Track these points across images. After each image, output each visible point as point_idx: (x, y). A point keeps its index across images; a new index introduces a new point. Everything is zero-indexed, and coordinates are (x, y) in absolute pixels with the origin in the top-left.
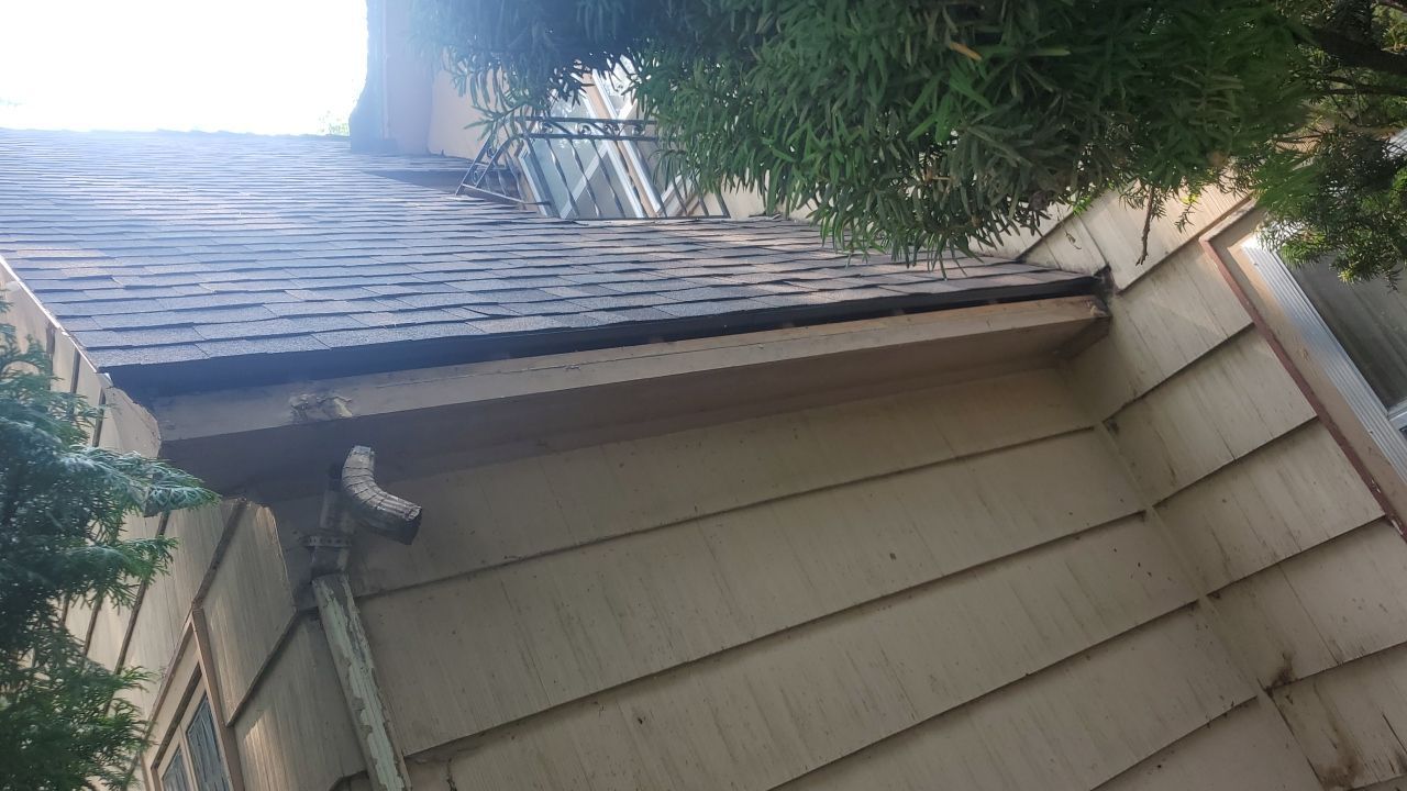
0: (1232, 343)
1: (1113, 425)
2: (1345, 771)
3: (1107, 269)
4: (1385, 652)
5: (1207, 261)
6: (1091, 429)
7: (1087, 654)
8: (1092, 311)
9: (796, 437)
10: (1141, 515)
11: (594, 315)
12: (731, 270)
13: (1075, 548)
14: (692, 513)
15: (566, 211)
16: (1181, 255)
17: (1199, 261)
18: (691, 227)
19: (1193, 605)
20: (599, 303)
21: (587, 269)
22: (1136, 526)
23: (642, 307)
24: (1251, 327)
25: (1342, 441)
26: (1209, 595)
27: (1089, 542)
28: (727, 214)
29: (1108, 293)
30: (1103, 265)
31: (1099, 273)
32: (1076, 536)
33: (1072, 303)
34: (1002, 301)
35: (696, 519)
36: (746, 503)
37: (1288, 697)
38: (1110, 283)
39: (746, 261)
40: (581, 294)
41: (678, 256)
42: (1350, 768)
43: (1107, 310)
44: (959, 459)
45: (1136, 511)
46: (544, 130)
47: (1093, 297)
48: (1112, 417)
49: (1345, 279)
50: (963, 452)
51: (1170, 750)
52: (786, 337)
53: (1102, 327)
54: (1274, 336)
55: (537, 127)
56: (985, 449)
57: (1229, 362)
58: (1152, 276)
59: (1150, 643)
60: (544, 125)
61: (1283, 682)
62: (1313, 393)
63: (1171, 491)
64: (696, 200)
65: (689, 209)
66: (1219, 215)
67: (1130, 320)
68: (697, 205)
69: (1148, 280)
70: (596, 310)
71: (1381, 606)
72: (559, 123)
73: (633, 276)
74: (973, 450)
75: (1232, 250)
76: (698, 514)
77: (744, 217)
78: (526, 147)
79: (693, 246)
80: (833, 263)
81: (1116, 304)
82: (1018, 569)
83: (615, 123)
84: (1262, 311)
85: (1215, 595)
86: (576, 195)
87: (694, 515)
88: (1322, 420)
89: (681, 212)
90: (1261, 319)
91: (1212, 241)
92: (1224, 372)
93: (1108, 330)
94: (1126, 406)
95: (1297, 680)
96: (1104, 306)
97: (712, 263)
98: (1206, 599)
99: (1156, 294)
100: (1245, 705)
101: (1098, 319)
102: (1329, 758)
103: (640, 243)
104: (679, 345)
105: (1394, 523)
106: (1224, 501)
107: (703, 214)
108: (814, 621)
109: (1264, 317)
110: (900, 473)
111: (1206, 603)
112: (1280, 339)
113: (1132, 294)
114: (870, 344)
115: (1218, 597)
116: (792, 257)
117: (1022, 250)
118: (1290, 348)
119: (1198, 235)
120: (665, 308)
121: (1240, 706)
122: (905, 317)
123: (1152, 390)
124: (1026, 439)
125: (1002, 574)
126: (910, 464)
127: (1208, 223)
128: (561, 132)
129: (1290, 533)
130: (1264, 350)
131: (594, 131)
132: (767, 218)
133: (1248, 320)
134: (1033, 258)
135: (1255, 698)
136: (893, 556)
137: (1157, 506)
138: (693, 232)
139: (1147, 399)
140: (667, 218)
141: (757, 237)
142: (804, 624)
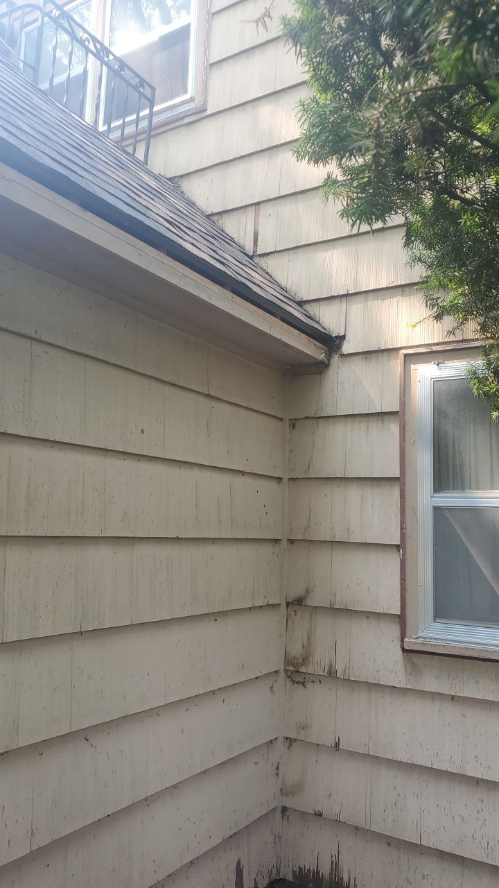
0: (381, 415)
1: (293, 425)
2: (300, 661)
3: (343, 338)
4: (356, 612)
5: (397, 364)
6: (281, 419)
7: (214, 541)
8: (322, 357)
9: (125, 326)
10: (280, 479)
11: (41, 154)
12: (141, 194)
13: (239, 480)
14: (32, 333)
15: (44, 86)
16: (385, 353)
17: (392, 362)
18: (122, 153)
19: (277, 541)
20: (47, 150)
22: (274, 484)
23: (77, 173)
24: (397, 412)
25: (403, 497)
26: (288, 540)
27: (248, 480)
28: (146, 162)
29: (335, 351)
30: (343, 334)
31: (337, 337)
32: (243, 473)
33: (315, 345)
34: (282, 320)
35: (32, 338)
36: (71, 349)
37: (295, 611)
38: (339, 347)
39: (152, 196)
40: (36, 136)
41: (109, 162)
42: (304, 660)
43: (329, 361)
44: (208, 396)
45: (278, 476)
46: (58, 17)
47: (326, 348)
48: (296, 420)
49: (495, 417)
51: (225, 614)
52: (158, 258)
53: (321, 367)
54: (404, 425)
55: (56, 13)
56: (225, 399)
57: (374, 425)
58: (364, 356)
59: (247, 551)
60: (61, 15)
61: (297, 603)
62: (404, 464)
63: (303, 476)
64: (132, 141)
65: (124, 144)
66: (418, 344)
67: (337, 373)
68: (130, 145)
69: (360, 357)
70: (44, 153)
71: (369, 588)
72: (71, 22)
73: (77, 152)
74: (219, 396)
75: (413, 367)
76: (35, 336)
77: (156, 172)
78: (38, 23)
79: (122, 166)
80: (202, 234)
81: (335, 359)
82: (206, 475)
83: (108, 52)
84: (407, 409)
85: (291, 542)
86: (57, 81)
87: (33, 335)
88: (399, 481)
89: (119, 141)
90: (404, 412)
91: (406, 355)
92: (368, 428)
93: (322, 372)
94: (307, 418)
95: (305, 605)
96: (329, 356)
97: (130, 182)
98: (286, 542)
99: (360, 367)
100: (273, 606)
101: (322, 363)
102: (296, 651)
103: (85, 137)
104: (89, 215)
105: (401, 550)
106: (326, 495)
107: (132, 153)
108: (74, 445)
109: (406, 412)
110: (173, 385)
111: (285, 544)
112: (407, 428)
113: (347, 359)
115: (292, 543)
116: (179, 213)
117: (305, 299)
118: (408, 435)
119: (401, 348)
120: (92, 185)
121: (270, 605)
122: (230, 294)
123: (326, 417)
124: (248, 406)
125: (196, 474)
126: (182, 384)
127: (410, 345)
128: (66, 26)
129: (348, 529)
130: (394, 428)
131: (92, 47)
132: (169, 182)
133: (397, 409)
134: (307, 307)
135: (279, 604)
136: (143, 431)
137: (289, 479)
138: (123, 157)
139: (319, 420)
140: (108, 137)
141: (161, 188)
142: (67, 444)
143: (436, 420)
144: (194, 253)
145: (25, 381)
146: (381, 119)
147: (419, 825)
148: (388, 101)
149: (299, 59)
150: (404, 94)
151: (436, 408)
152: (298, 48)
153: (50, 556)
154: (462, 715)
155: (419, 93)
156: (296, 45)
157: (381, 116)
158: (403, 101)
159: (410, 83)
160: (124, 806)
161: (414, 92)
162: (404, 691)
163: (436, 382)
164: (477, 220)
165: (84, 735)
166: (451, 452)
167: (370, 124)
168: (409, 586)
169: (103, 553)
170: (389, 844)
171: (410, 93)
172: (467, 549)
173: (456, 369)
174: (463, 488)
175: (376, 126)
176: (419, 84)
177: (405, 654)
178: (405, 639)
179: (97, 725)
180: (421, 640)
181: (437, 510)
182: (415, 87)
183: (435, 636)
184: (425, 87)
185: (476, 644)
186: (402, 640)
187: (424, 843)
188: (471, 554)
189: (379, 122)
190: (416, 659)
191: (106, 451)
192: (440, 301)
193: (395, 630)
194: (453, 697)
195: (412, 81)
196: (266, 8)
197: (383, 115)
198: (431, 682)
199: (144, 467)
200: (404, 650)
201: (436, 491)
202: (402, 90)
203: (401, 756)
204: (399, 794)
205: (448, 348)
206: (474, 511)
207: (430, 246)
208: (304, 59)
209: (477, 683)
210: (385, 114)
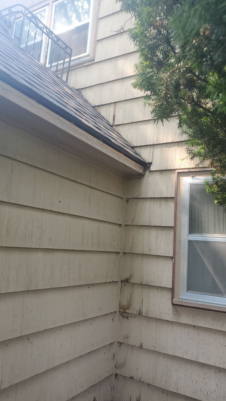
0: (166, 199)
1: (127, 201)
2: (126, 307)
3: (151, 164)
4: (152, 286)
5: (174, 176)
6: (122, 198)
7: (90, 252)
8: (141, 171)
9: (54, 155)
10: (120, 225)
11: (21, 79)
12: (64, 97)
13: (102, 225)
15: (23, 46)
16: (169, 171)
17: (172, 175)
18: (56, 78)
19: (118, 253)
20: (23, 77)
21: (23, 65)
22: (117, 227)
23: (36, 87)
24: (174, 198)
25: (175, 235)
26: (123, 253)
27: (105, 225)
28: (67, 82)
29: (147, 169)
30: (151, 162)
31: (148, 163)
32: (104, 222)
33: (138, 166)
34: (124, 155)
35: (13, 159)
36: (30, 164)
37: (125, 285)
38: (149, 167)
39: (69, 98)
40: (19, 70)
41: (51, 82)
42: (128, 307)
43: (144, 173)
44: (90, 187)
45: (120, 224)
46: (31, 17)
47: (143, 168)
48: (129, 199)
49: (215, 203)
50: (92, 186)
51: (93, 285)
52: (70, 126)
53: (141, 176)
55: (29, 15)
56: (97, 188)
57: (163, 203)
58: (160, 172)
59: (104, 257)
60: (31, 16)
61: (126, 281)
62: (176, 221)
63: (131, 224)
64: (61, 72)
65: (57, 73)
66: (184, 168)
67: (148, 179)
69: (158, 172)
71: (158, 276)
72: (36, 20)
73: (37, 78)
74: (95, 187)
75: (181, 178)
77: (71, 86)
78: (22, 18)
79: (56, 83)
80: (90, 115)
81: (147, 173)
82: (87, 222)
83: (52, 33)
84: (178, 196)
85: (124, 253)
86: (29, 44)
87: (13, 157)
88: (173, 228)
89: (55, 72)
91: (178, 173)
92: (160, 204)
93: (141, 178)
94: (134, 198)
95: (130, 282)
96: (144, 171)
97: (59, 91)
98: (122, 253)
99: (158, 176)
100: (115, 282)
101: (141, 174)
102: (125, 302)
103: (40, 70)
104: (41, 106)
105: (173, 259)
106: (141, 233)
107: (61, 77)
108: (29, 207)
109: (177, 197)
110: (74, 181)
111: (121, 254)
112: (178, 204)
113: (152, 173)
114: (90, 143)
116: (80, 106)
117: (135, 146)
118: (178, 208)
119: (176, 169)
120: (43, 93)
121: (114, 282)
122: (101, 143)
123: (142, 198)
124: (107, 192)
125: (83, 221)
126: (78, 181)
127: (180, 168)
128: (34, 21)
129: (150, 249)
130: (172, 204)
131: (45, 31)
132: (77, 91)
133: (173, 196)
134: (136, 149)
135: (118, 281)
136: (60, 202)
137: (125, 225)
138: (57, 80)
139: (139, 199)
140: (50, 70)
141: (73, 94)
142: (26, 206)
143: (191, 202)
144: (87, 124)
145: (8, 177)
146: (168, 78)
147: (177, 384)
148: (171, 71)
149: (136, 47)
150: (178, 69)
151: (191, 196)
152: (135, 42)
153: (16, 256)
154: (198, 334)
155: (185, 69)
156: (134, 41)
157: (168, 77)
158: (177, 71)
159: (181, 64)
160: (43, 371)
161: (183, 68)
162: (172, 323)
163: (191, 185)
164: (209, 120)
165: (27, 337)
166: (197, 216)
167: (163, 80)
168: (176, 276)
169: (40, 256)
170: (163, 392)
171: (180, 68)
172: (203, 260)
173: (200, 179)
174: (202, 233)
175: (166, 81)
176: (184, 65)
177: (173, 306)
178: (174, 299)
179: (34, 333)
180: (181, 300)
181: (190, 242)
182: (183, 66)
183: (187, 298)
184: (187, 66)
185: (205, 302)
186: (172, 300)
187: (179, 392)
188: (204, 262)
189: (167, 79)
190: (178, 308)
191: (43, 210)
192: (193, 151)
193: (169, 295)
194: (194, 326)
195: (182, 63)
196: (122, 26)
197: (169, 77)
198: (184, 319)
199: (60, 218)
200: (173, 304)
201: (190, 233)
202: (177, 67)
203: (170, 352)
204: (168, 370)
205: (197, 170)
206: (206, 243)
207: (190, 127)
208: (138, 47)
209: (205, 320)
210: (170, 76)
